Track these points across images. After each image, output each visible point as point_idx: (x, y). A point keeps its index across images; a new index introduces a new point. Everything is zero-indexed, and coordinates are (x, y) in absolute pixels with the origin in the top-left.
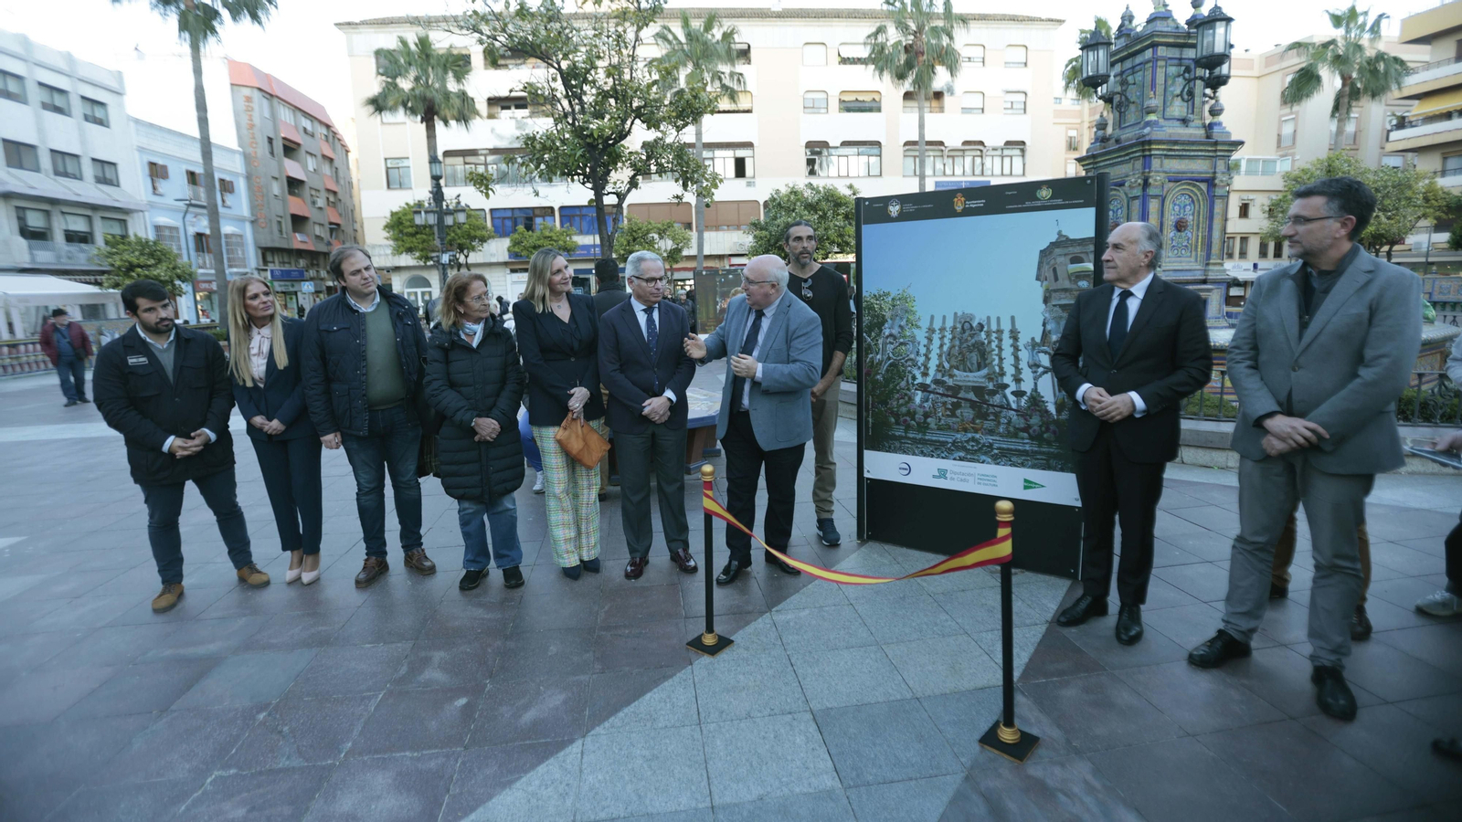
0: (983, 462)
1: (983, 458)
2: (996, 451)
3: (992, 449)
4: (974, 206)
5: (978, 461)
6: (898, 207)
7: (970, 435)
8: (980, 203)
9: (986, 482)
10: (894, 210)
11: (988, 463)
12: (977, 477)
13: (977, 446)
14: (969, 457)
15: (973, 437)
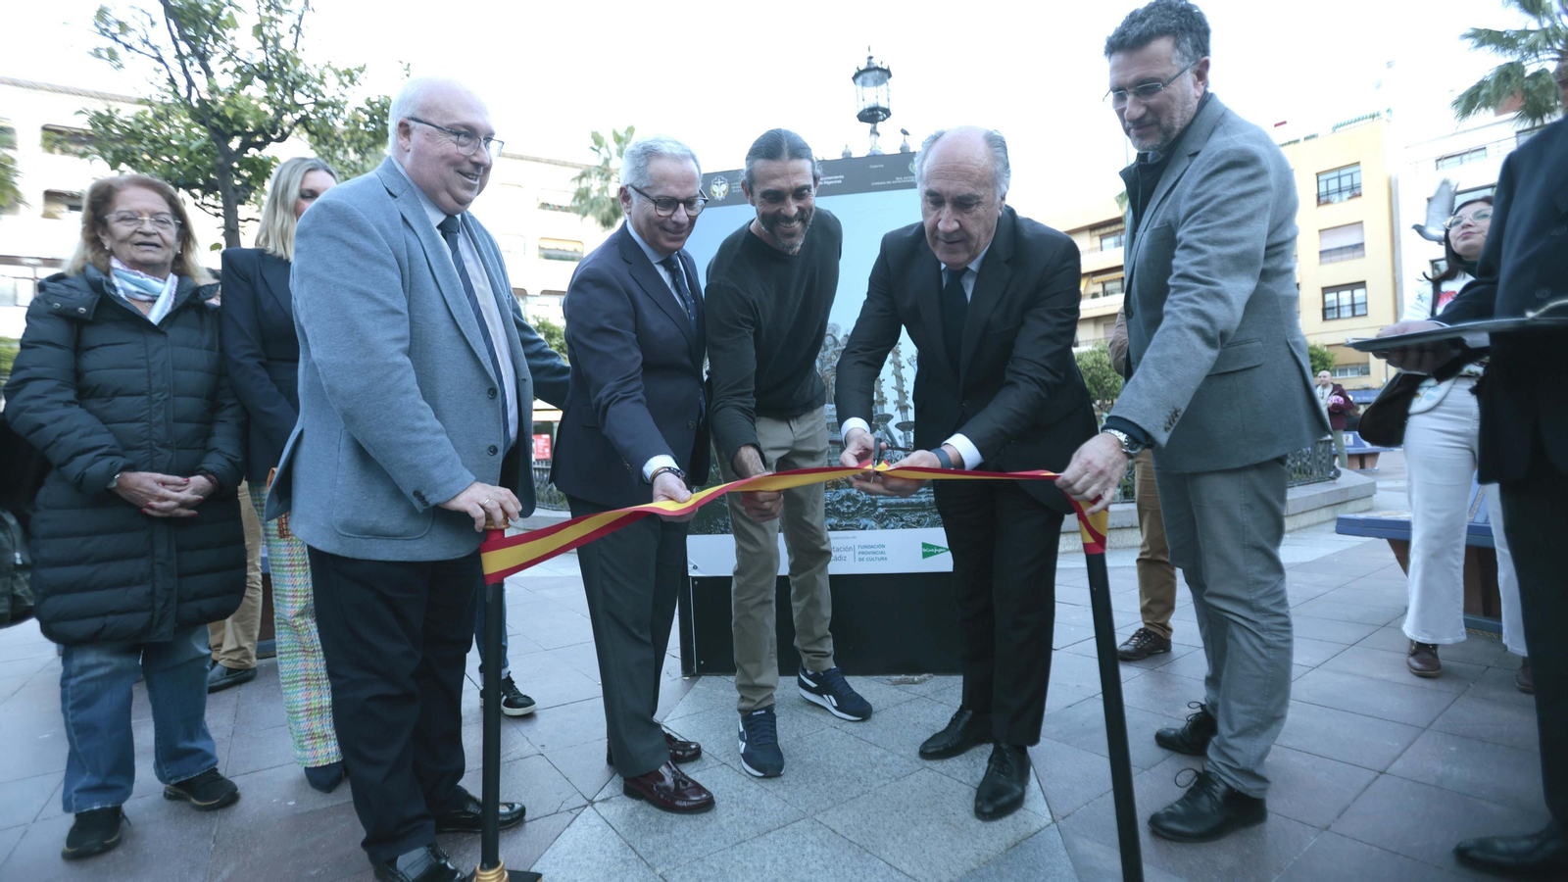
0: (864, 528)
1: (864, 521)
2: (881, 510)
3: (876, 508)
4: (829, 183)
5: (858, 528)
6: (724, 187)
7: (843, 492)
8: (838, 179)
9: (871, 556)
10: (719, 190)
11: (872, 528)
12: (857, 550)
13: (854, 505)
14: (844, 523)
15: (848, 495)
